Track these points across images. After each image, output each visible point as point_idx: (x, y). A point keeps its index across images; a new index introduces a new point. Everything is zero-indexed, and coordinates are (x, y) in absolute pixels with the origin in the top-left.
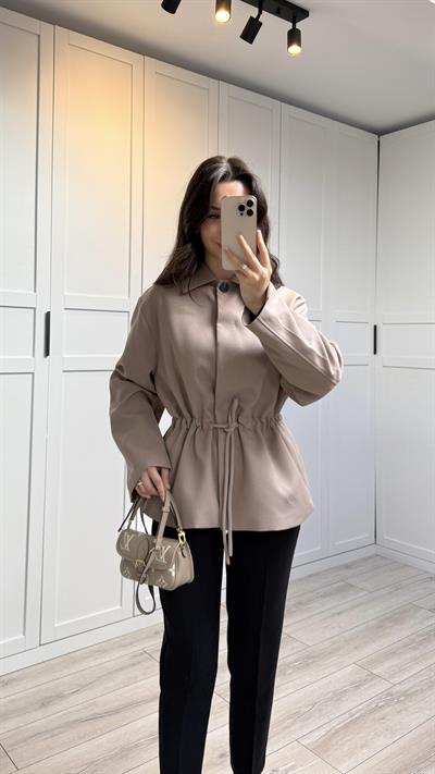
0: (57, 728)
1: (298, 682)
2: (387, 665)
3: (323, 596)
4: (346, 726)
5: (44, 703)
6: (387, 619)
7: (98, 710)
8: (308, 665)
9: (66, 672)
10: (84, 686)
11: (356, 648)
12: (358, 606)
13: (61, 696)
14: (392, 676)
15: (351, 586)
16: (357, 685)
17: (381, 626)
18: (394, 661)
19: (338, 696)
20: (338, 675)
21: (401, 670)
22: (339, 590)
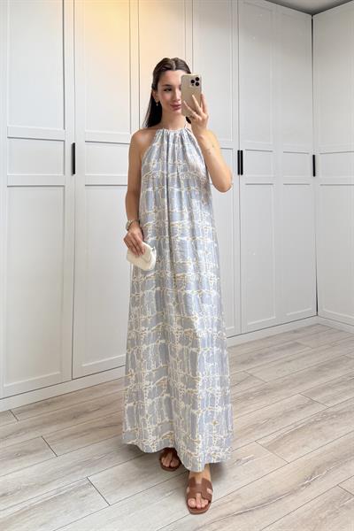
0: (85, 431)
1: (257, 405)
2: (324, 394)
3: (277, 351)
4: (292, 433)
5: (75, 416)
6: (324, 366)
7: (112, 421)
8: (265, 394)
9: (91, 397)
10: (103, 406)
11: (301, 384)
12: (303, 356)
13: (87, 412)
14: (327, 402)
15: (298, 344)
16: (302, 407)
17: (320, 370)
18: (330, 392)
19: (287, 414)
20: (287, 401)
21: (335, 399)
22: (289, 347)
